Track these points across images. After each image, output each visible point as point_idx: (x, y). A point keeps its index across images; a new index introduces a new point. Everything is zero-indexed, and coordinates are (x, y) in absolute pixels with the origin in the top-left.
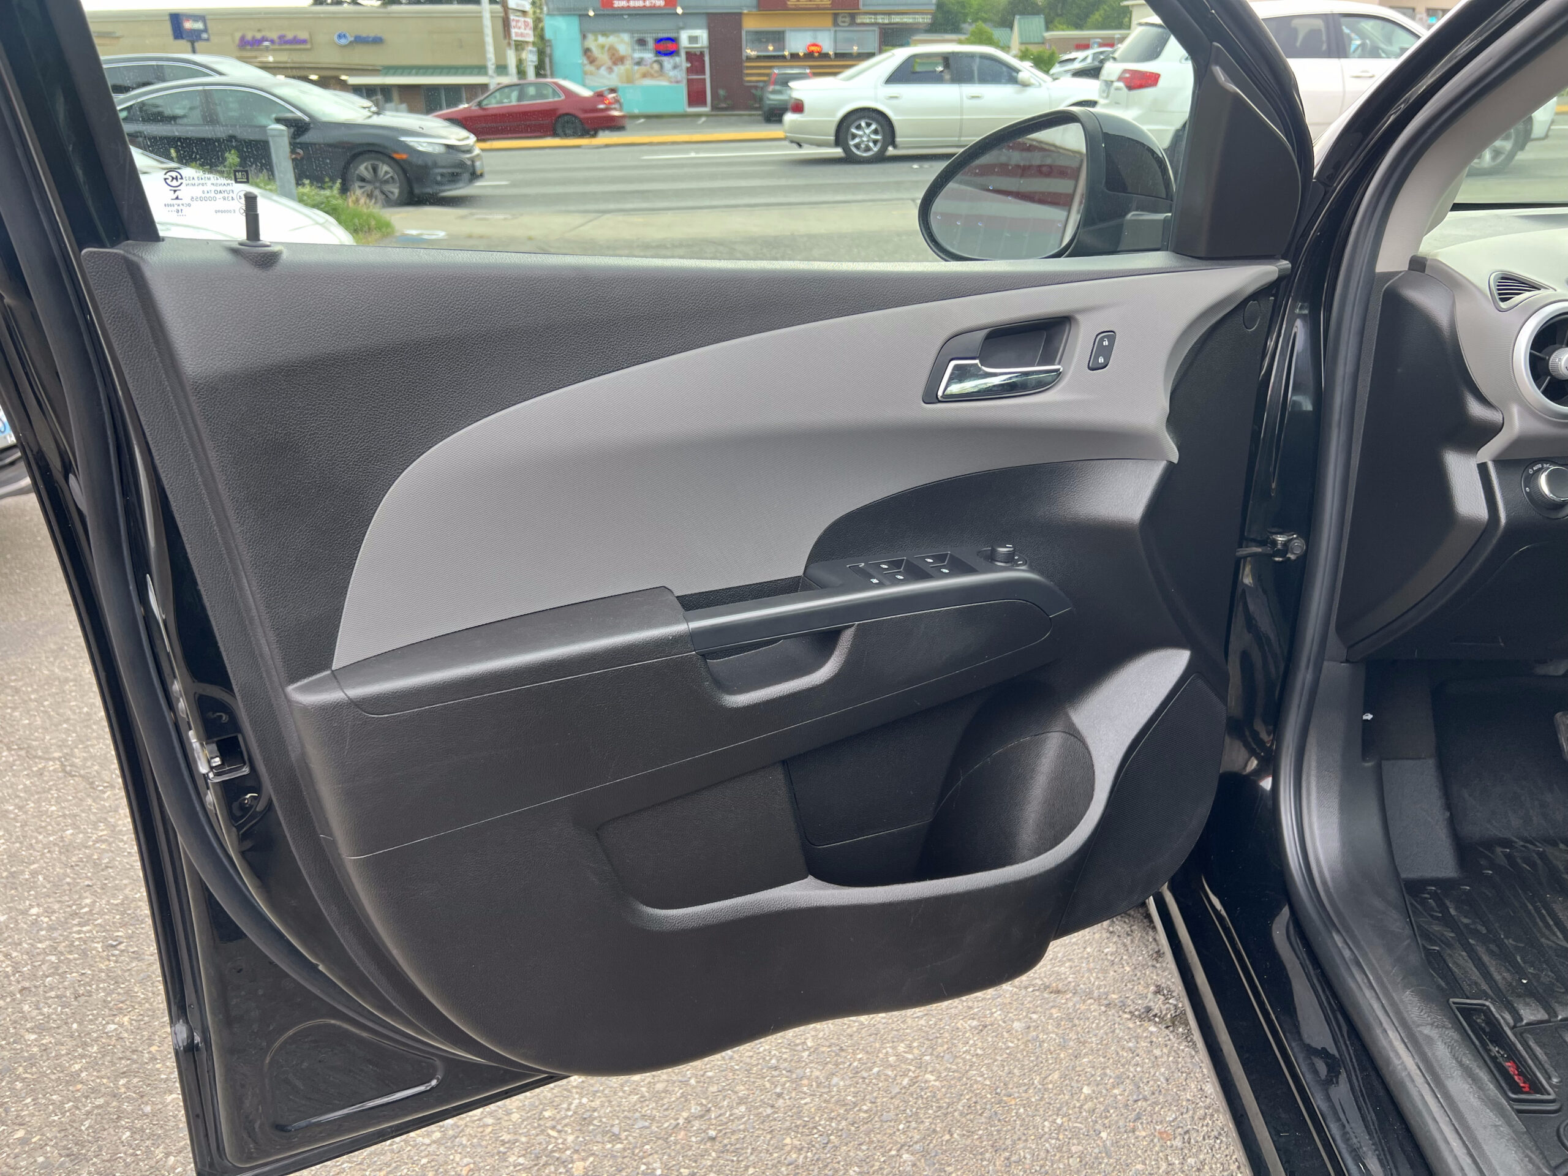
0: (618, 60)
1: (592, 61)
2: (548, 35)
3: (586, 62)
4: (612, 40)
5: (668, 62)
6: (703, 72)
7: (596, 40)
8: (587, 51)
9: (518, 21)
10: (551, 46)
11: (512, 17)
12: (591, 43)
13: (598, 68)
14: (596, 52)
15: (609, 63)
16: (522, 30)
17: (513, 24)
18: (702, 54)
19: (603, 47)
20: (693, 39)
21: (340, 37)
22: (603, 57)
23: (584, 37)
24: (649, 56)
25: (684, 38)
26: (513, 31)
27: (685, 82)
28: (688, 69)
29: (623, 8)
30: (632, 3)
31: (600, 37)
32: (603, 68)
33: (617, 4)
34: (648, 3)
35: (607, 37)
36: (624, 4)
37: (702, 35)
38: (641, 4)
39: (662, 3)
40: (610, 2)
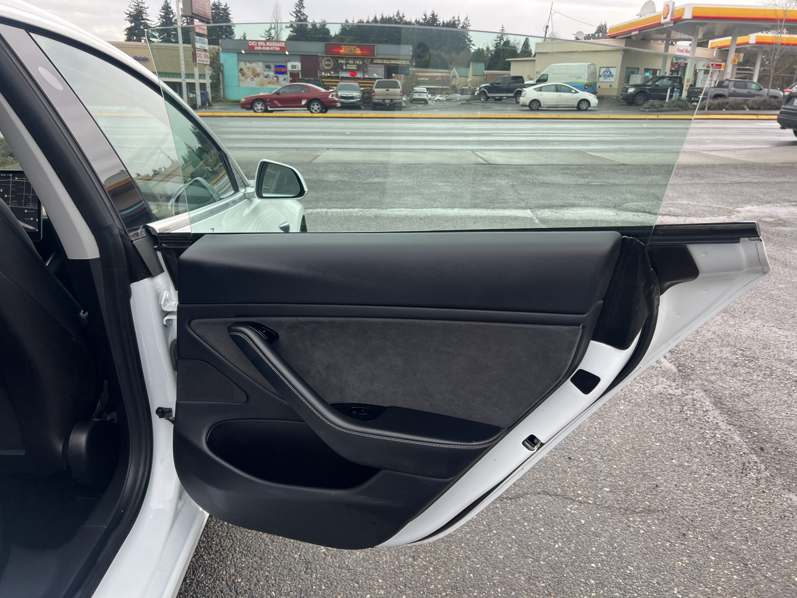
5: (281, 77)
9: (201, 54)
10: (223, 67)
11: (197, 52)
16: (203, 59)
17: (198, 55)
18: (298, 74)
19: (249, 68)
24: (272, 74)
25: (289, 66)
26: (198, 59)
28: (291, 80)
29: (259, 50)
30: (264, 48)
31: (247, 63)
32: (249, 78)
33: (256, 48)
34: (272, 48)
35: (251, 63)
36: (260, 48)
37: (298, 65)
38: (268, 49)
39: (279, 49)
40: (253, 47)
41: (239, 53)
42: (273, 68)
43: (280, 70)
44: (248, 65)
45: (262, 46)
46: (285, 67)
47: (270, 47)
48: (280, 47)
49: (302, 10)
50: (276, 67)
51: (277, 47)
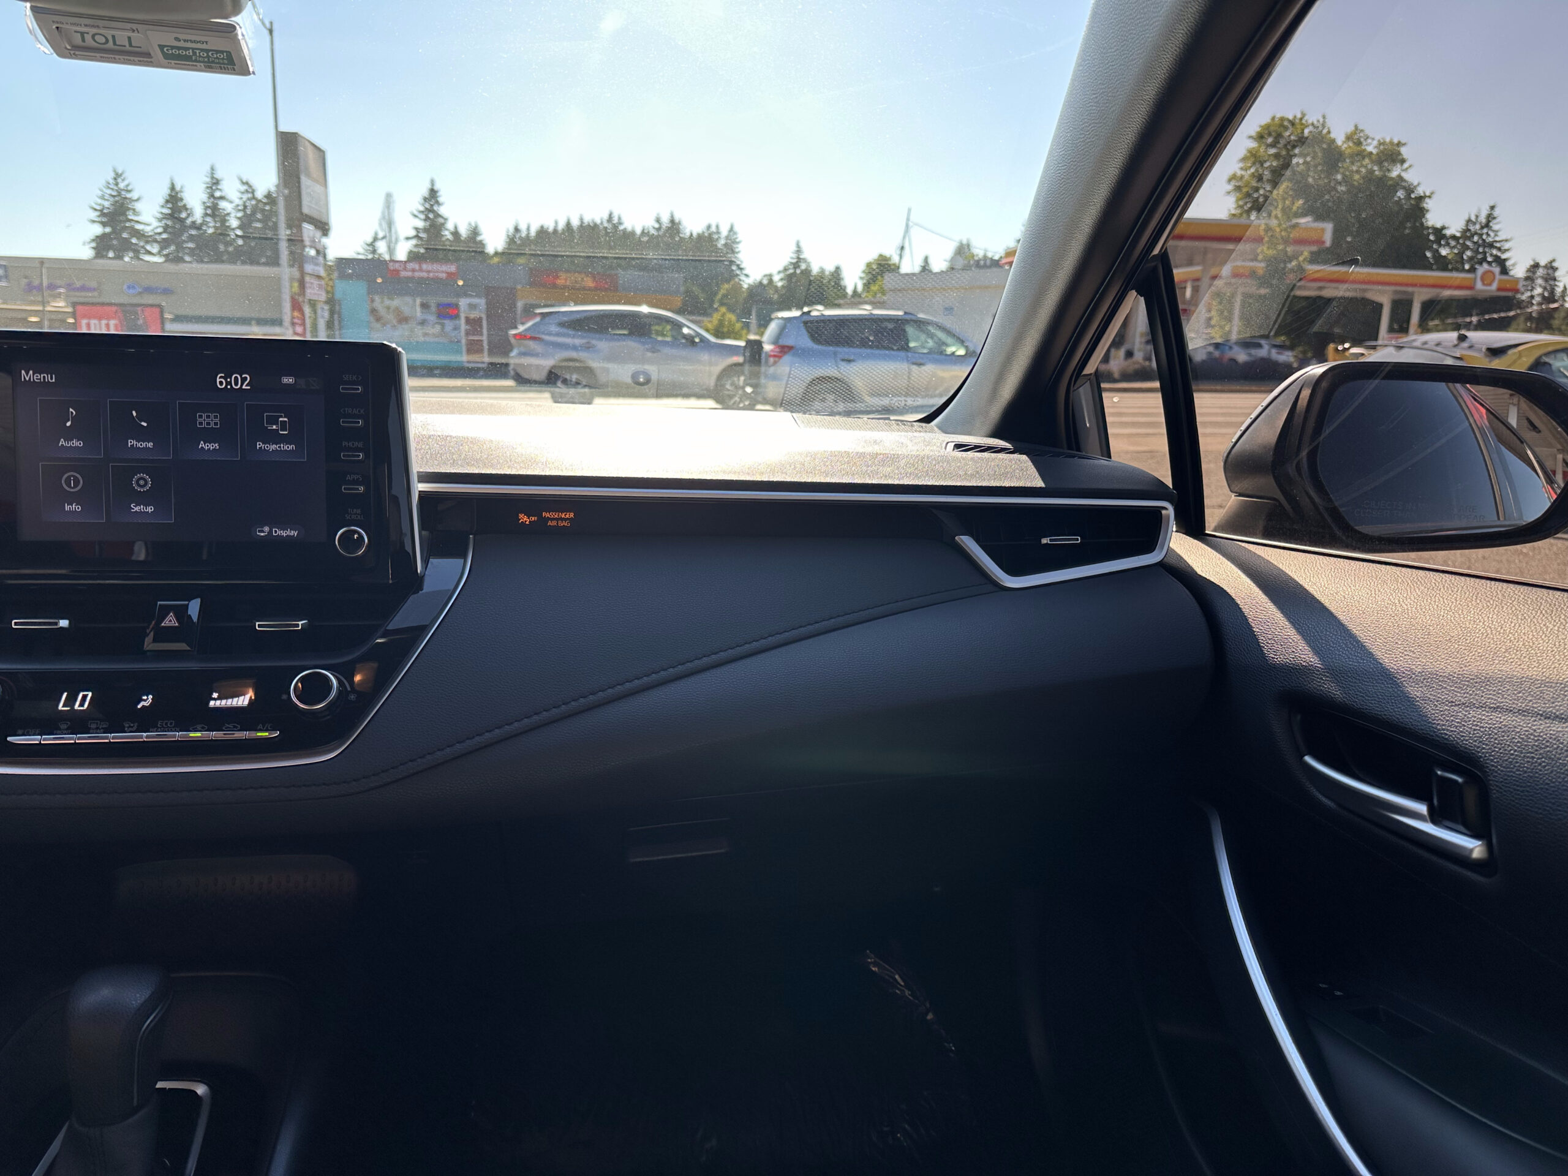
0: (403, 319)
1: (378, 319)
2: (338, 295)
3: (372, 319)
4: (396, 302)
5: (449, 324)
6: (482, 335)
7: (382, 302)
8: (373, 311)
9: (312, 283)
10: (340, 305)
11: (307, 279)
12: (378, 304)
13: (384, 325)
14: (382, 311)
15: (395, 322)
16: (315, 291)
17: (307, 285)
18: (480, 319)
19: (388, 308)
20: (472, 307)
21: (129, 287)
22: (391, 317)
23: (373, 301)
24: (432, 318)
25: (463, 303)
26: (308, 291)
27: (464, 341)
28: (466, 330)
29: (408, 278)
30: (417, 274)
31: (386, 299)
32: (389, 326)
33: (403, 274)
34: (431, 275)
35: (392, 299)
36: (410, 274)
37: (481, 302)
38: (425, 275)
39: (444, 275)
40: (397, 271)
41: (371, 282)
42: (433, 309)
43: (447, 312)
44: (387, 302)
45: (413, 270)
46: (456, 307)
47: (429, 272)
48: (448, 273)
49: (435, 208)
50: (439, 305)
51: (443, 272)
